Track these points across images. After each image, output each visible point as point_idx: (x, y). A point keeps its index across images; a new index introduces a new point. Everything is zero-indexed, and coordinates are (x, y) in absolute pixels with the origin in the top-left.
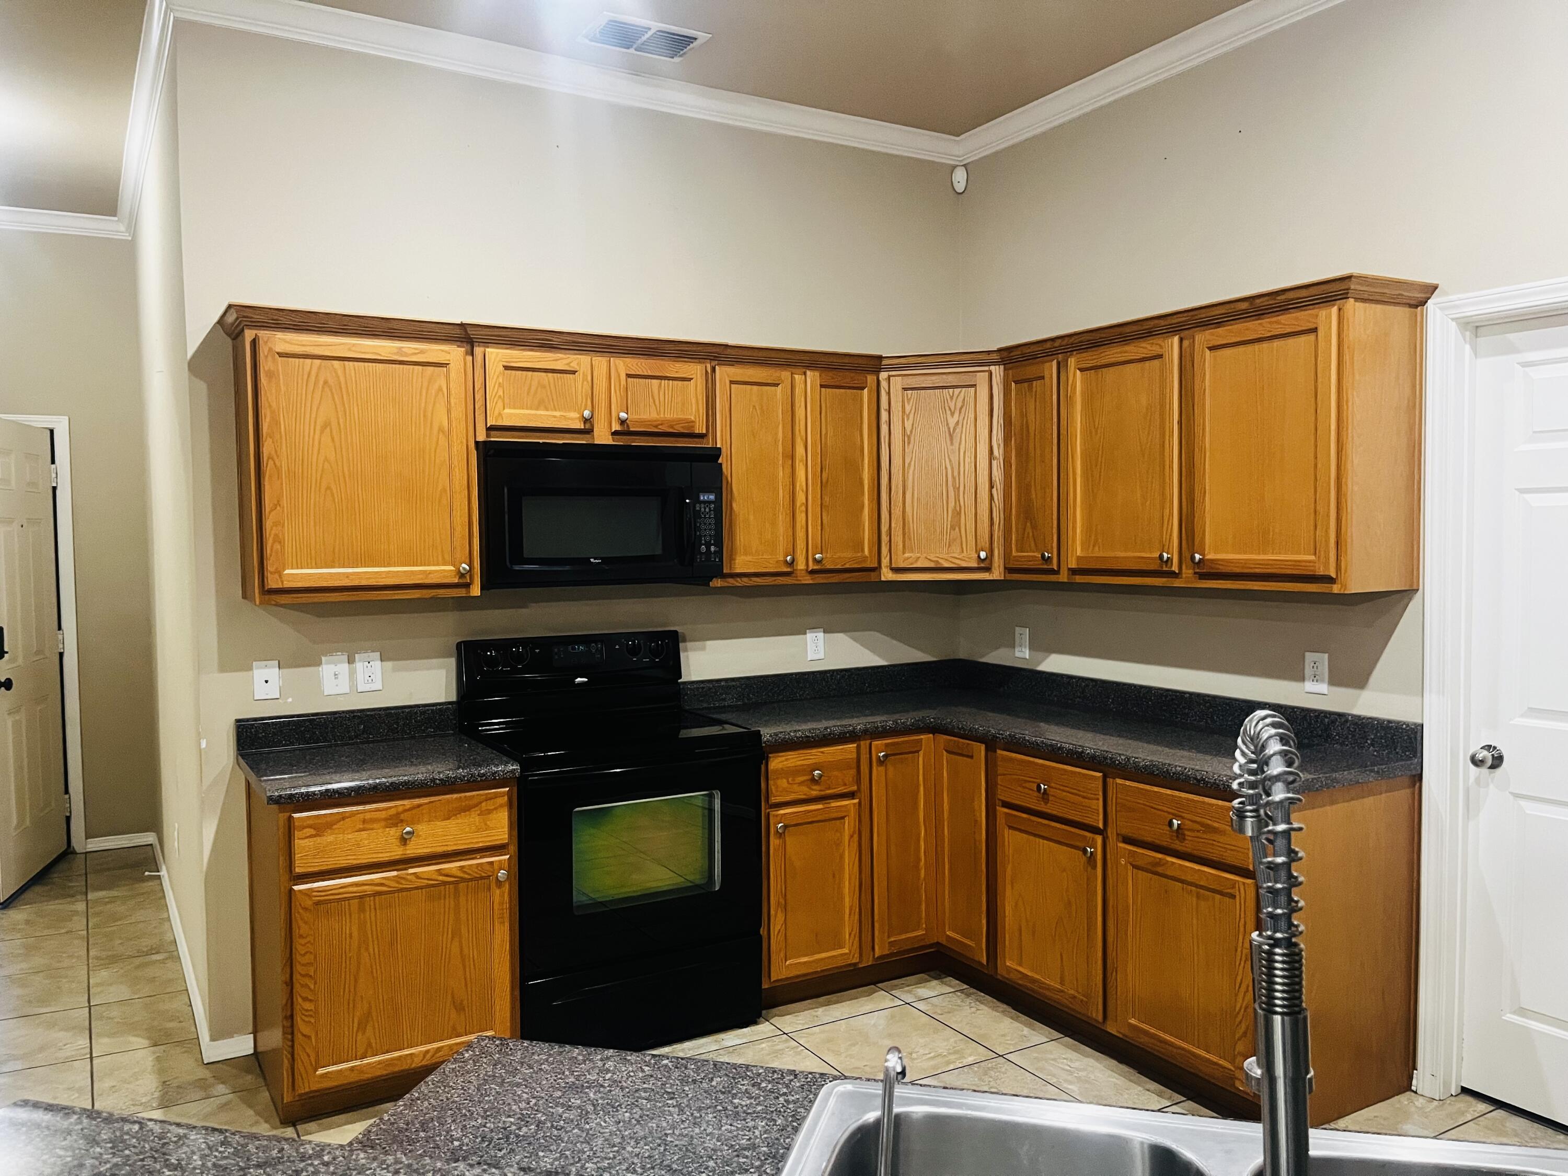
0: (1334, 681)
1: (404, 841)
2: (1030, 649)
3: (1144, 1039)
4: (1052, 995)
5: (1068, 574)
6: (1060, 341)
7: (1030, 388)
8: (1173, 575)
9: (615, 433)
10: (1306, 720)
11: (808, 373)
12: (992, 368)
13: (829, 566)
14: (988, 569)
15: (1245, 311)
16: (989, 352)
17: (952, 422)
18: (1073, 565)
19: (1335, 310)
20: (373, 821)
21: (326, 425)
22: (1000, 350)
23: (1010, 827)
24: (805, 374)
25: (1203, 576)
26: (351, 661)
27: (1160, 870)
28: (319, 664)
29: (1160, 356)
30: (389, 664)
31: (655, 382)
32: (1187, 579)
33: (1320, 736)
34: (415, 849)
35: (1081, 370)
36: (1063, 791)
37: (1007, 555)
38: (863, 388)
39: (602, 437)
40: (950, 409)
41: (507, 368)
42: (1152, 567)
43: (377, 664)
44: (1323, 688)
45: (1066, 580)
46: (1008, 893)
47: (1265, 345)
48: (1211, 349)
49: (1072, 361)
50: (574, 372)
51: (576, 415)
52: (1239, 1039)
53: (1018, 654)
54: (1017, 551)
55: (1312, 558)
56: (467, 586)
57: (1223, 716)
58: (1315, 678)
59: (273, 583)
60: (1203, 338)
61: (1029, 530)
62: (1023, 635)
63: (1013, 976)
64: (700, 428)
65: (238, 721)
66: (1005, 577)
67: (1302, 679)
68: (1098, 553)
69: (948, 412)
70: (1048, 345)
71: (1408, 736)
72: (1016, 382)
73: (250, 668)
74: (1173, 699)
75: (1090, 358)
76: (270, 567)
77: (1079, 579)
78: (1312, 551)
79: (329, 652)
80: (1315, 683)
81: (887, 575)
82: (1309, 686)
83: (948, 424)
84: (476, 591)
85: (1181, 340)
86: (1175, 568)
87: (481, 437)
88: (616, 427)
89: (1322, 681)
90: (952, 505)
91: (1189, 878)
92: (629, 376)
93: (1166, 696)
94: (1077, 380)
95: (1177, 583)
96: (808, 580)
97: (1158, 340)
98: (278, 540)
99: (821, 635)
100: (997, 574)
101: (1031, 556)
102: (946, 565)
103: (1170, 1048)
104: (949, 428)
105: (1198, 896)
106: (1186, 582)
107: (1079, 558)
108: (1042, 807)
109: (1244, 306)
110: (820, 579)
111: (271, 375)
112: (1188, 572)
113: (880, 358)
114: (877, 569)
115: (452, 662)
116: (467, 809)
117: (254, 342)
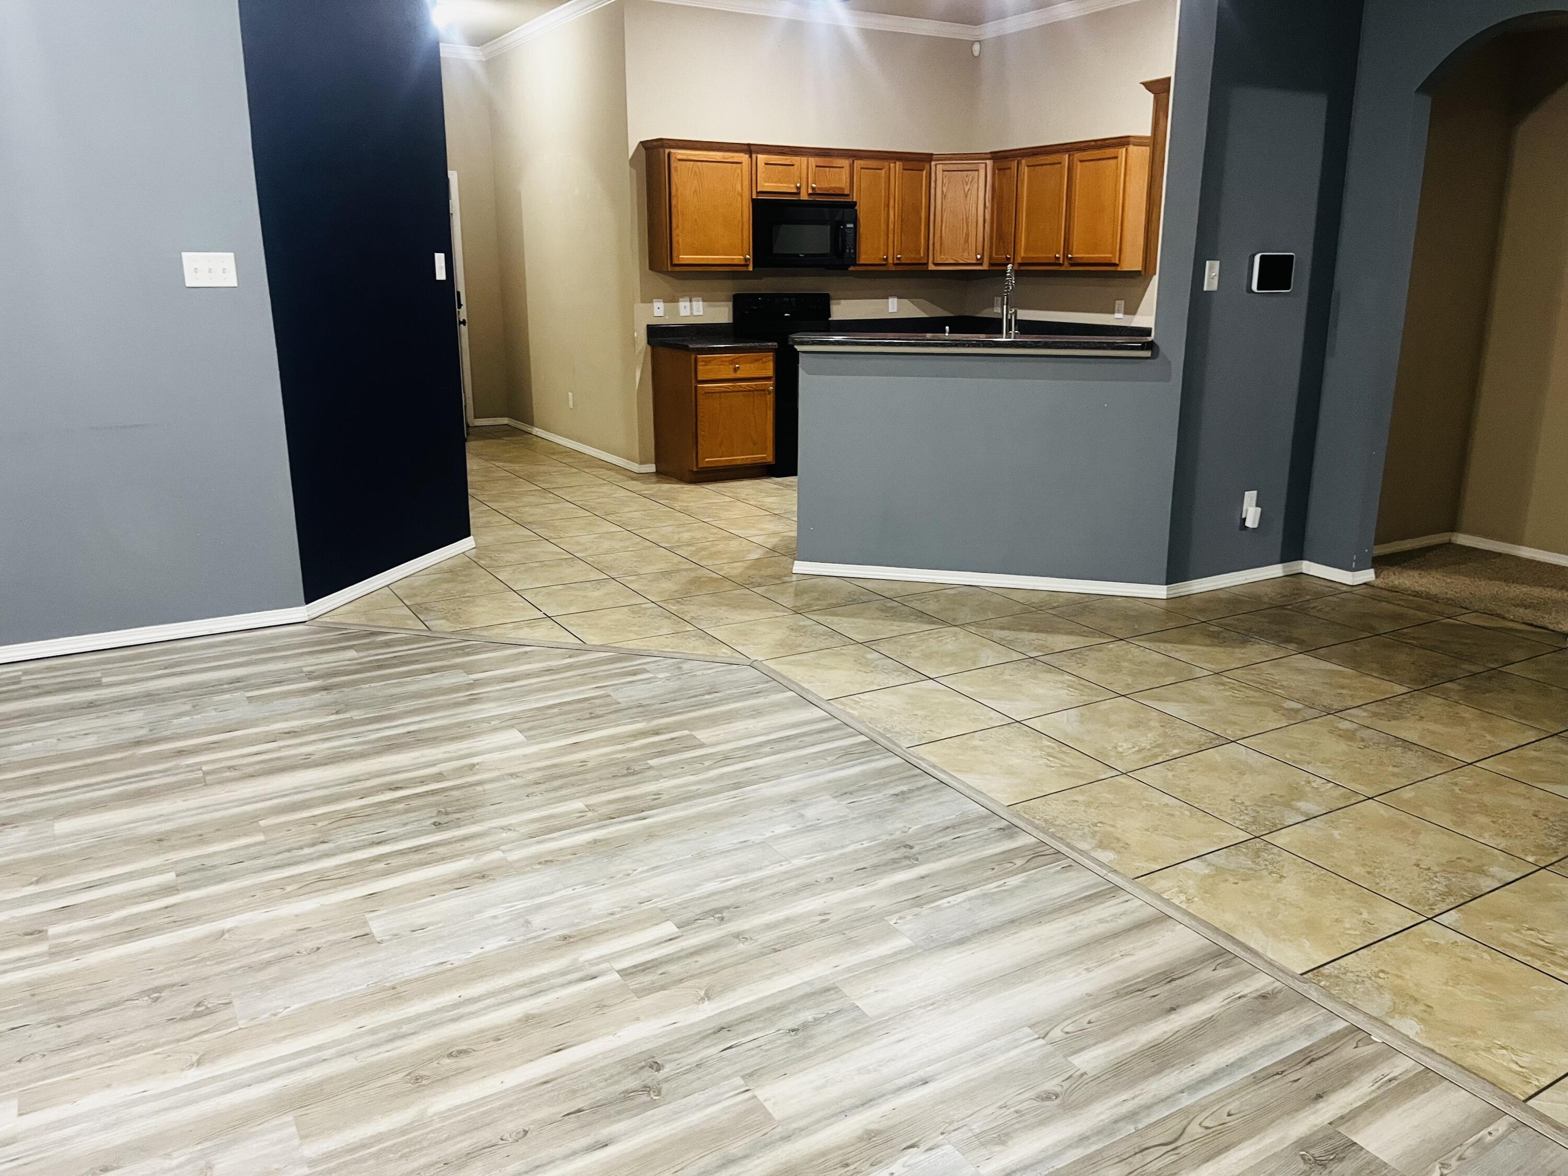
0: (1126, 313)
1: (736, 370)
5: (1017, 266)
6: (1018, 151)
7: (1005, 173)
8: (1060, 265)
9: (810, 194)
10: (1114, 330)
11: (897, 163)
12: (988, 161)
13: (904, 262)
14: (981, 264)
15: (1093, 146)
16: (986, 153)
17: (966, 189)
18: (1019, 260)
19: (1124, 150)
20: (725, 361)
21: (695, 191)
22: (991, 153)
24: (895, 163)
25: (1072, 265)
26: (691, 301)
28: (678, 302)
29: (1060, 163)
30: (706, 303)
31: (828, 169)
32: (1066, 266)
34: (739, 375)
35: (1028, 166)
37: (991, 258)
38: (923, 170)
39: (804, 196)
40: (966, 182)
41: (766, 164)
42: (1052, 261)
43: (701, 303)
44: (1121, 316)
47: (1100, 161)
48: (1081, 162)
49: (1023, 162)
50: (793, 165)
51: (793, 186)
53: (995, 311)
54: (995, 255)
55: (1112, 255)
56: (747, 265)
58: (1119, 312)
59: (675, 262)
60: (1078, 155)
61: (1001, 244)
62: (998, 300)
64: (847, 192)
65: (648, 325)
66: (989, 268)
67: (1113, 313)
68: (1031, 255)
69: (965, 184)
70: (1013, 153)
72: (998, 170)
73: (652, 302)
75: (1031, 161)
76: (675, 254)
77: (1023, 268)
79: (682, 297)
81: (931, 267)
82: (1118, 315)
83: (964, 190)
84: (751, 268)
85: (1069, 155)
86: (1061, 262)
87: (754, 197)
88: (810, 191)
89: (1121, 313)
90: (965, 231)
92: (817, 166)
94: (1025, 171)
95: (1063, 268)
96: (893, 268)
97: (1058, 155)
98: (678, 242)
99: (896, 300)
100: (985, 267)
101: (1001, 257)
102: (961, 262)
104: (965, 192)
106: (1065, 268)
107: (1023, 258)
110: (900, 268)
111: (676, 168)
112: (1066, 263)
113: (932, 154)
114: (927, 264)
115: (731, 304)
116: (756, 360)
117: (669, 154)
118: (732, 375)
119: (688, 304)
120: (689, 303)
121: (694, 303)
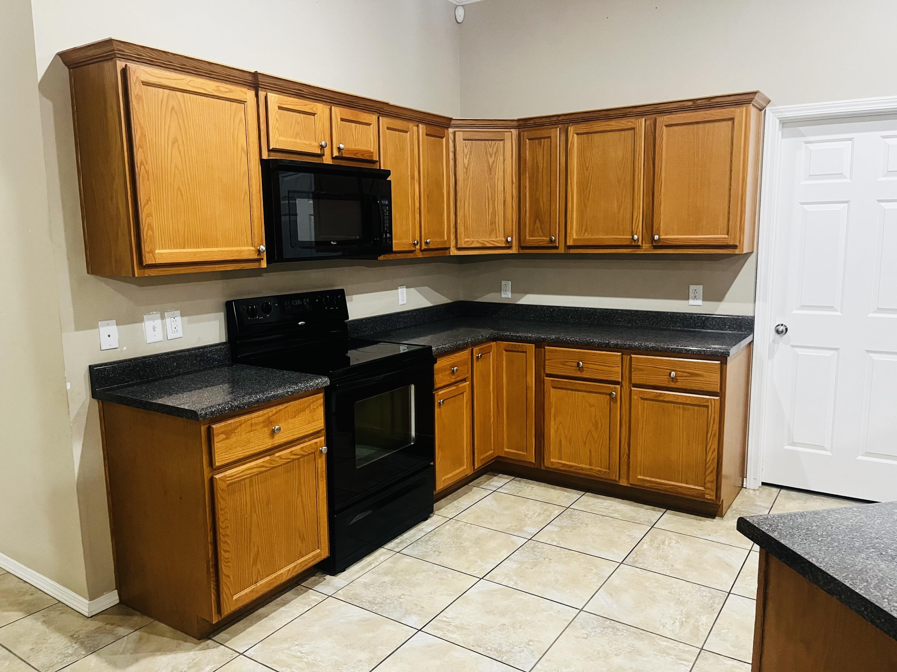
0: (704, 299)
1: (273, 435)
2: (512, 292)
3: (648, 485)
4: (584, 472)
5: (565, 249)
6: (563, 117)
7: (540, 144)
8: (638, 247)
9: (336, 158)
10: (692, 319)
11: (420, 126)
12: (512, 130)
13: (431, 246)
14: (510, 248)
15: (689, 107)
16: (512, 121)
17: (491, 161)
18: (569, 243)
19: (744, 109)
20: (256, 424)
21: (175, 141)
22: (519, 120)
23: (554, 387)
24: (418, 126)
25: (655, 247)
26: (163, 318)
27: (661, 399)
28: (142, 321)
29: (632, 129)
30: (185, 318)
31: (354, 124)
32: (646, 248)
33: (700, 326)
34: (279, 439)
35: (577, 134)
36: (594, 364)
38: (442, 138)
39: (327, 160)
40: (490, 154)
41: (279, 108)
42: (628, 243)
43: (179, 319)
44: (700, 302)
45: (563, 252)
46: (552, 423)
47: (701, 126)
48: (667, 126)
49: (571, 129)
50: (314, 114)
51: (316, 144)
52: (708, 475)
53: (503, 296)
54: (530, 236)
55: (726, 236)
56: (259, 260)
57: (642, 320)
58: (695, 298)
59: (148, 260)
60: (661, 120)
61: (538, 224)
62: (507, 285)
63: (555, 466)
64: (376, 158)
65: (91, 367)
66: (518, 251)
67: (688, 299)
68: (587, 236)
69: (489, 155)
70: (555, 119)
71: (748, 322)
72: (529, 139)
73: (97, 327)
74: (611, 314)
75: (583, 128)
76: (146, 247)
77: (572, 251)
78: (726, 232)
79: (148, 312)
80: (695, 300)
81: (454, 252)
82: (691, 302)
83: (488, 163)
84: (264, 264)
85: (646, 120)
86: (640, 243)
87: (265, 156)
88: (336, 154)
89: (699, 299)
90: (491, 210)
91: (679, 401)
92: (342, 120)
93: (607, 313)
94: (574, 140)
95: (639, 252)
96: (420, 255)
97: (631, 120)
98: (150, 227)
99: (404, 289)
100: (514, 250)
101: (541, 239)
102: (489, 245)
103: (664, 486)
104: (489, 165)
105: (684, 409)
106: (644, 251)
107: (574, 240)
108: (579, 374)
109: (690, 103)
110: (427, 255)
111: (139, 97)
112: (646, 246)
113: (451, 119)
114: (448, 249)
116: (303, 410)
117: (124, 71)
118: (269, 443)
119: (158, 322)
120: (160, 321)
121: (168, 320)
